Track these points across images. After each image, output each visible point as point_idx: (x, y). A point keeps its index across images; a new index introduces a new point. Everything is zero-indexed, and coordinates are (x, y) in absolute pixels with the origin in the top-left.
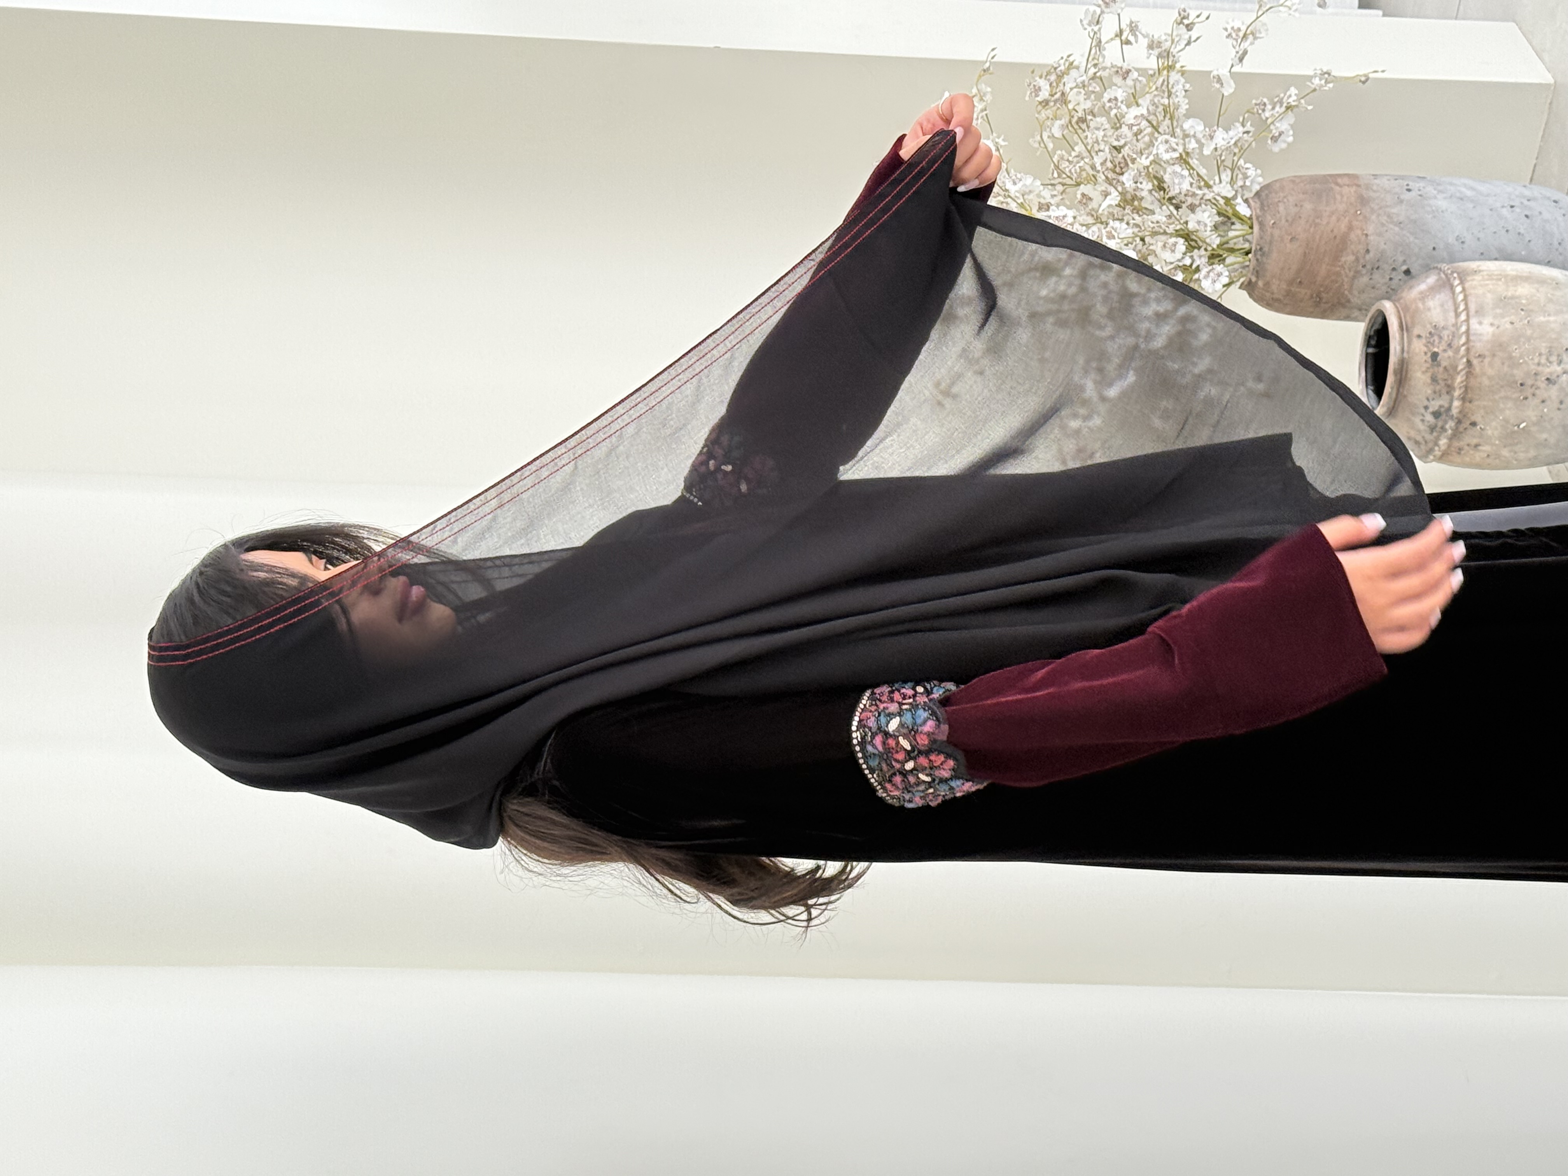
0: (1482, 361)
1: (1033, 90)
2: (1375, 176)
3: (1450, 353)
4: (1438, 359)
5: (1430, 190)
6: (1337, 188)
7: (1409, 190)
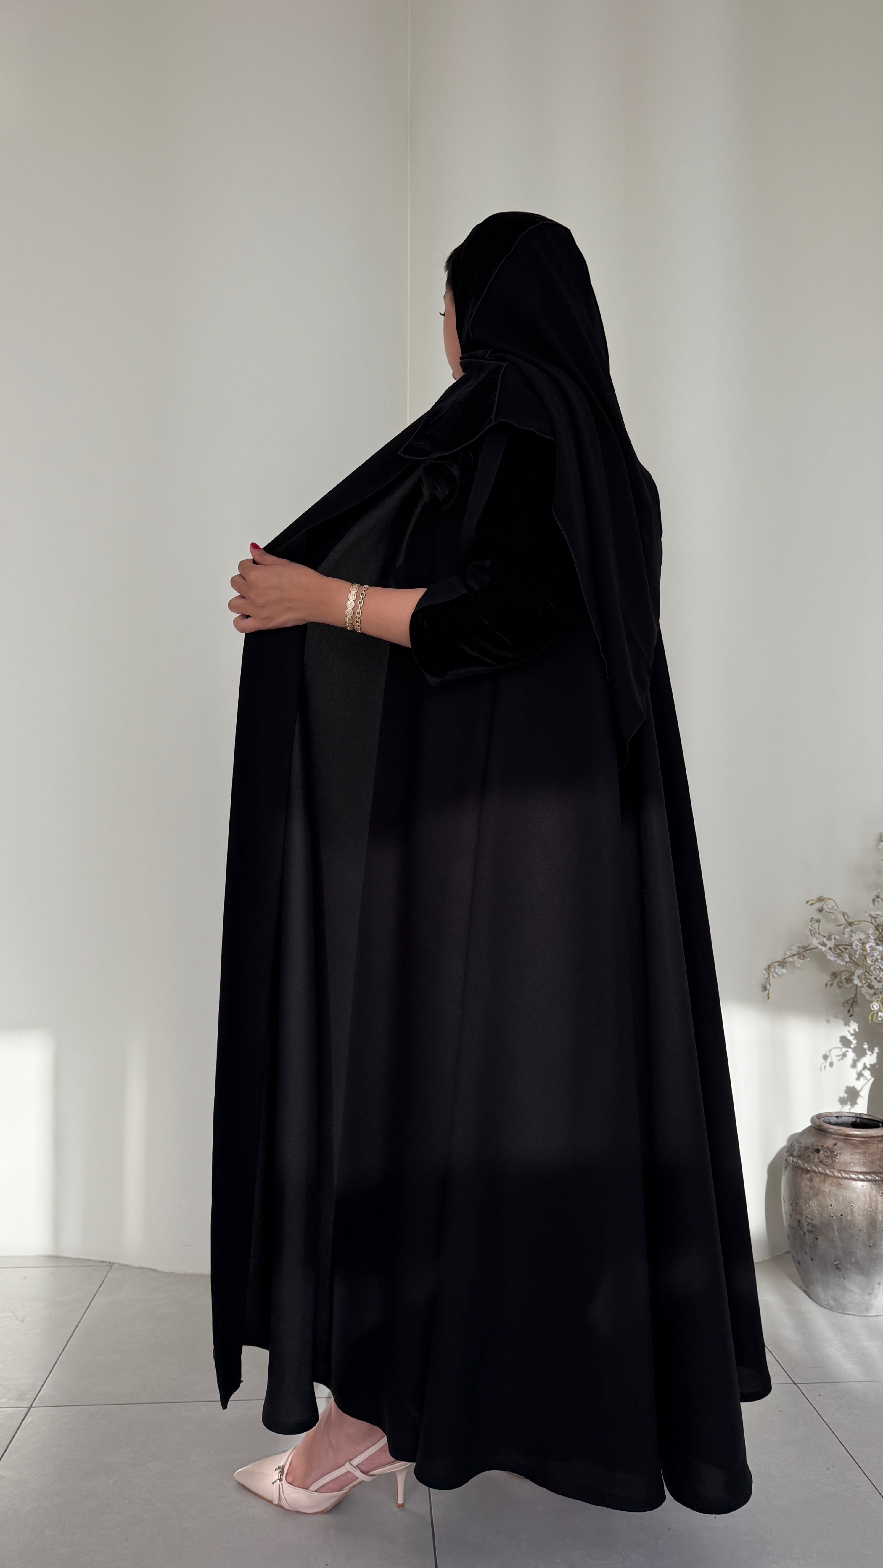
0: (808, 1180)
3: (816, 1160)
4: (816, 1153)
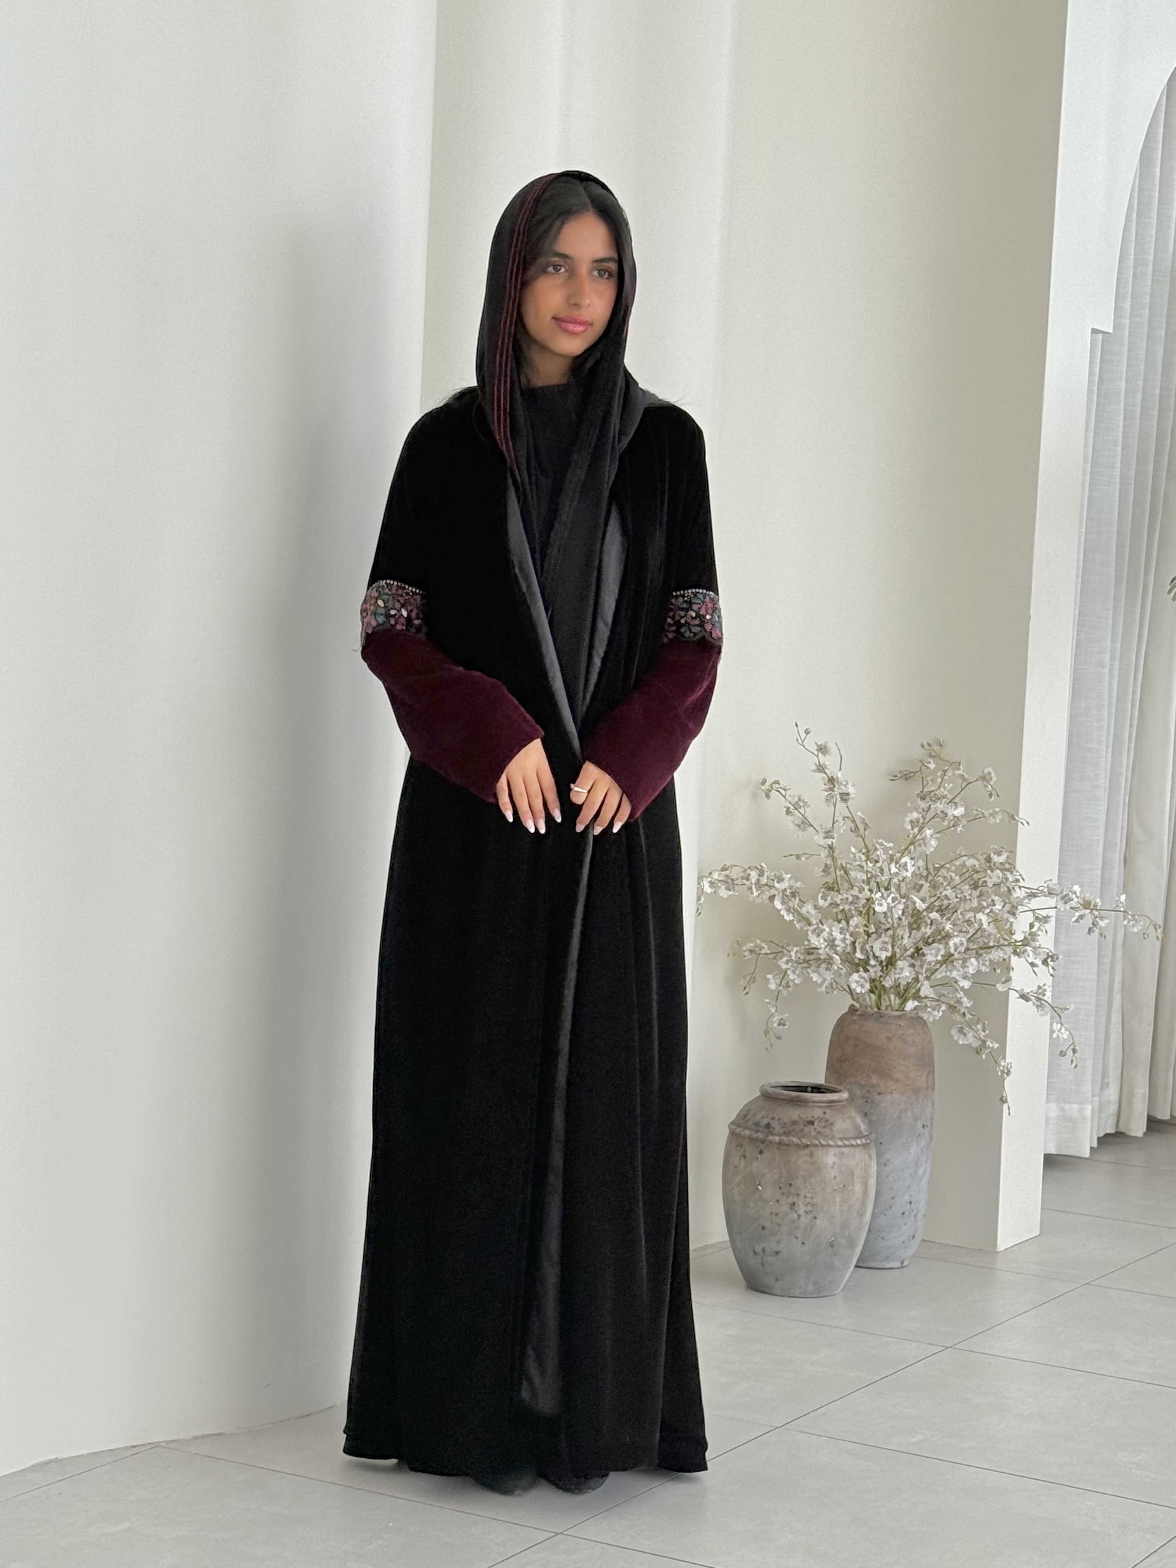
0: (807, 1155)
1: (999, 850)
2: (933, 1103)
4: (809, 1124)
5: (923, 1143)
6: (926, 1074)
7: (923, 1126)
